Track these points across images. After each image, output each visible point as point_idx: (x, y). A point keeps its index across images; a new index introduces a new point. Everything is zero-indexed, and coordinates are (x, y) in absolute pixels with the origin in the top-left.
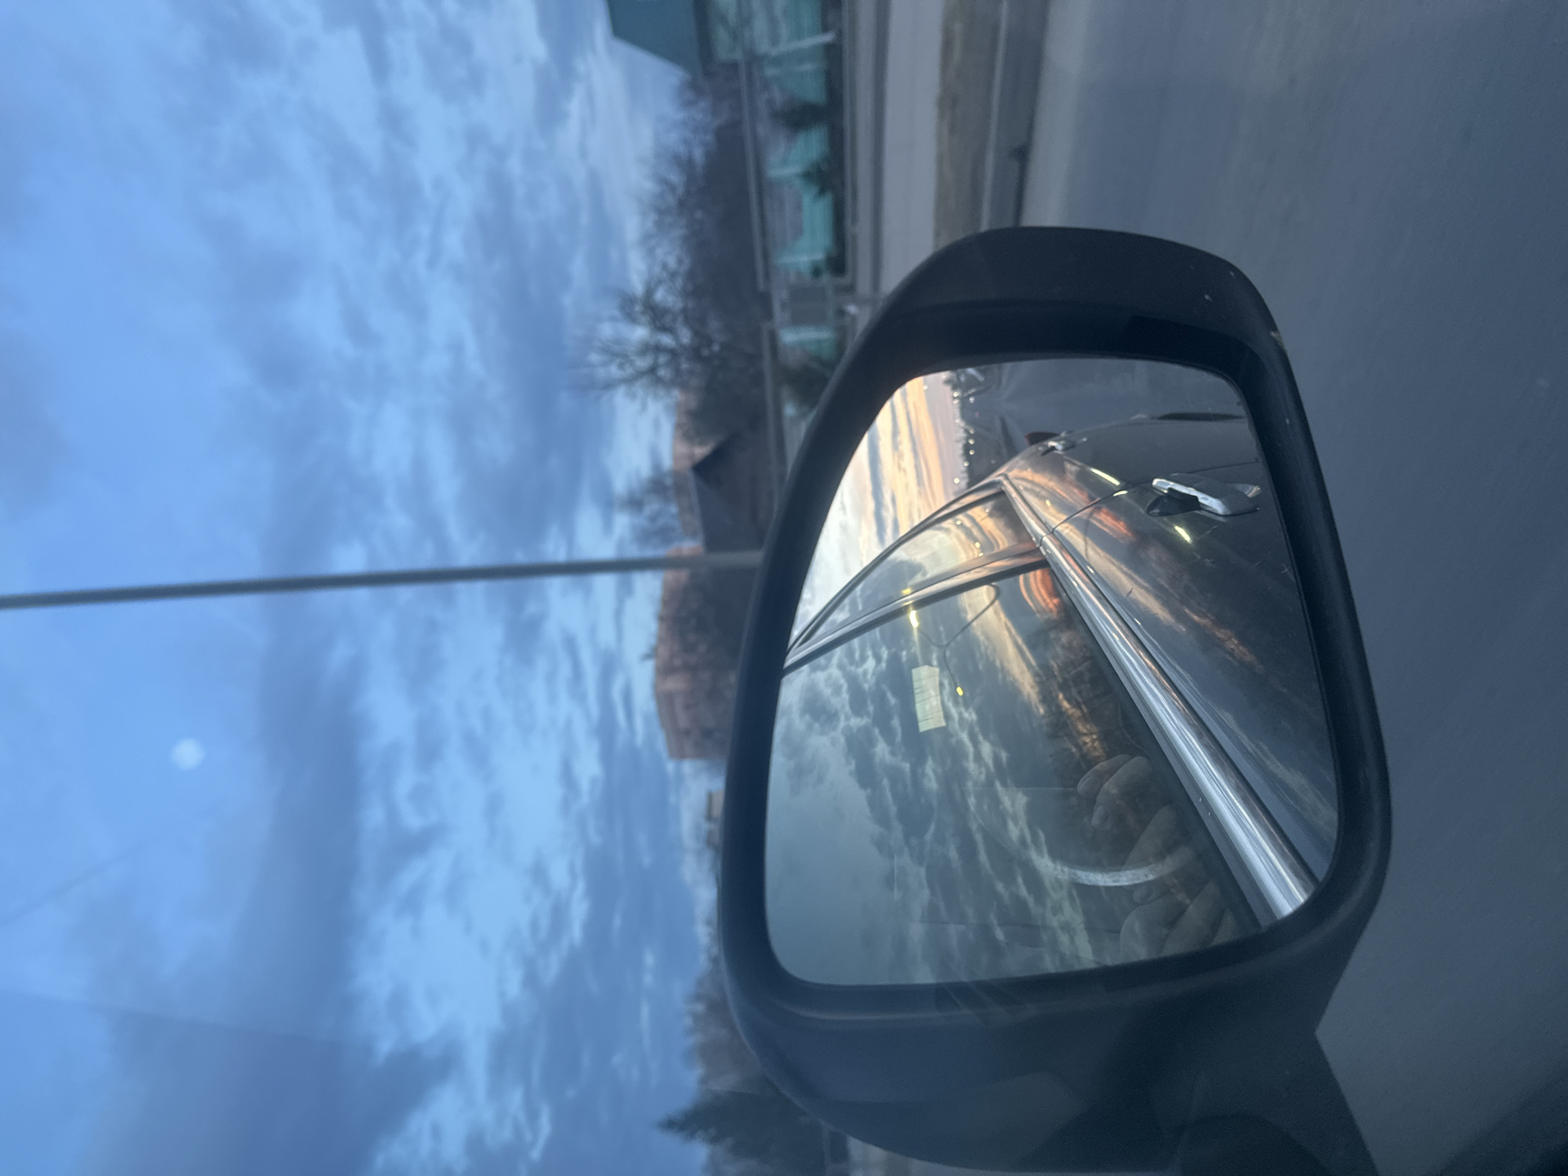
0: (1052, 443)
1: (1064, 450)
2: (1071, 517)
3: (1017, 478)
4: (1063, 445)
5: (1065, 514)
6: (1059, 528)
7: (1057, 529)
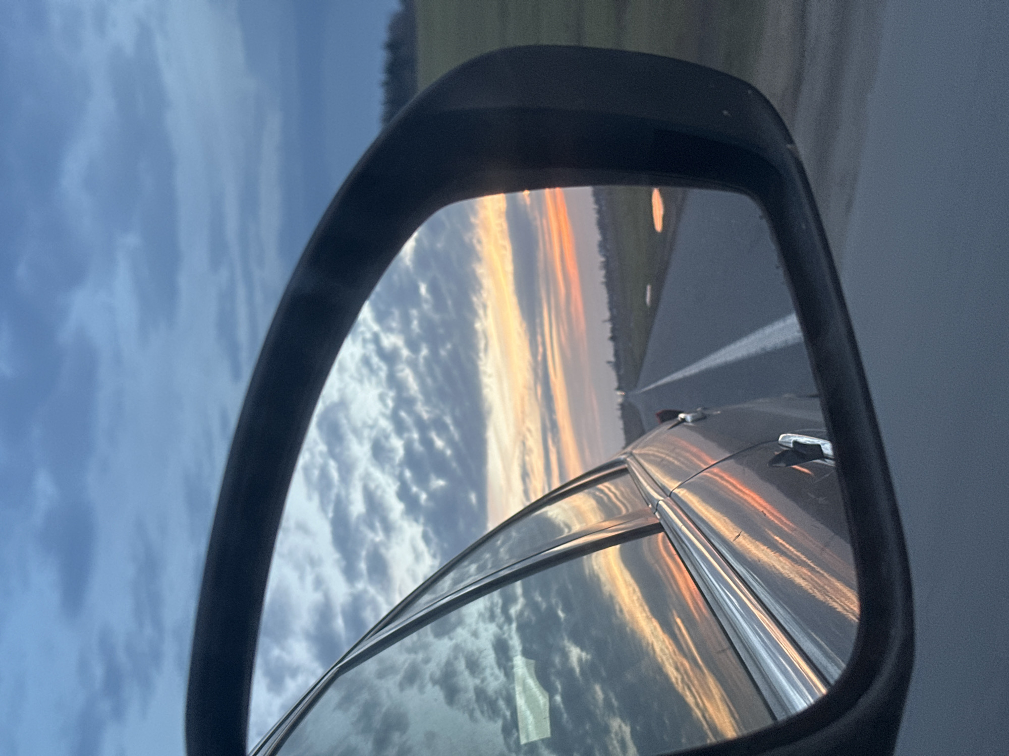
0: (682, 416)
1: (693, 421)
2: (683, 483)
3: (640, 455)
4: (693, 417)
5: (679, 480)
6: (676, 491)
7: (674, 491)
